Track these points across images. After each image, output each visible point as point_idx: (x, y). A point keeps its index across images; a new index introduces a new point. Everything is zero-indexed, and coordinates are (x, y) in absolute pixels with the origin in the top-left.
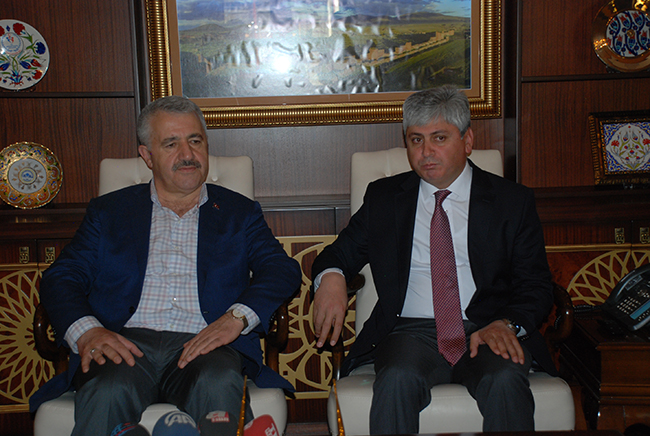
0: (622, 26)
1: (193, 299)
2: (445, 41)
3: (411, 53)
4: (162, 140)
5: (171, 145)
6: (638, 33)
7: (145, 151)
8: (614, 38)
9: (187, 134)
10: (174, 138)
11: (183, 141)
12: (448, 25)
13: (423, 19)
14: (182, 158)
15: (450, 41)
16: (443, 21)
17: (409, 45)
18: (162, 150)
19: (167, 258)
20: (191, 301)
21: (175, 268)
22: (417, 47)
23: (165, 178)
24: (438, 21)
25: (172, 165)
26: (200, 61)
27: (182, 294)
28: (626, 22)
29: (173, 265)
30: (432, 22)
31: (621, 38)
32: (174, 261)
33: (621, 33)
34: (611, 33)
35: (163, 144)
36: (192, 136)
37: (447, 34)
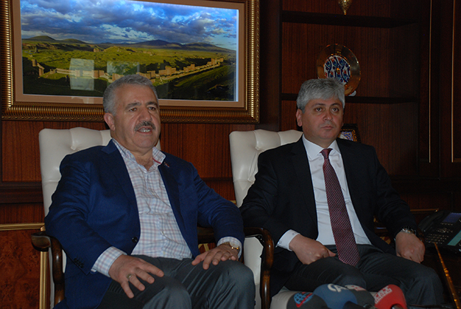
0: (333, 65)
1: (175, 232)
2: (217, 65)
3: (195, 72)
4: (126, 105)
5: (133, 110)
6: (342, 71)
7: (109, 118)
8: (329, 72)
9: (146, 102)
10: (136, 104)
11: (143, 106)
12: (219, 54)
13: (203, 47)
14: (142, 120)
15: (221, 66)
16: (216, 50)
17: (193, 66)
18: (125, 113)
19: (150, 201)
20: (174, 234)
21: (155, 209)
22: (198, 68)
23: (127, 137)
24: (212, 50)
25: (133, 126)
26: (34, 65)
27: (167, 229)
28: (334, 63)
29: (154, 207)
30: (209, 50)
31: (332, 73)
32: (155, 203)
33: (332, 70)
34: (327, 69)
35: (127, 108)
36: (151, 103)
37: (219, 60)
